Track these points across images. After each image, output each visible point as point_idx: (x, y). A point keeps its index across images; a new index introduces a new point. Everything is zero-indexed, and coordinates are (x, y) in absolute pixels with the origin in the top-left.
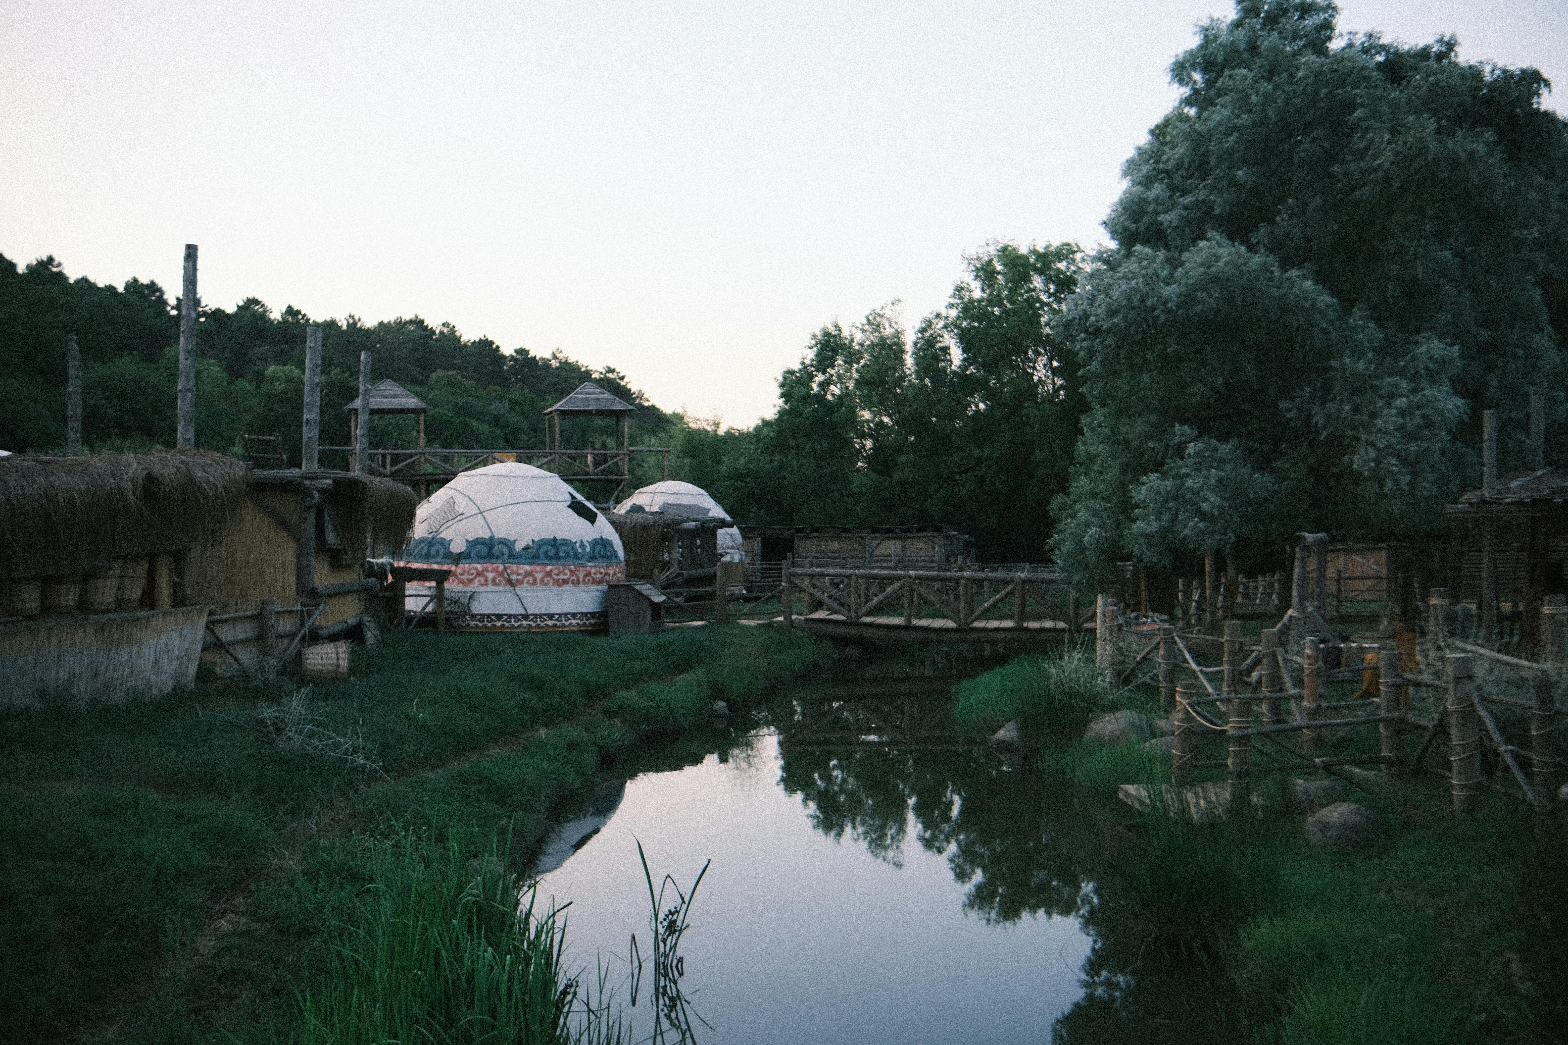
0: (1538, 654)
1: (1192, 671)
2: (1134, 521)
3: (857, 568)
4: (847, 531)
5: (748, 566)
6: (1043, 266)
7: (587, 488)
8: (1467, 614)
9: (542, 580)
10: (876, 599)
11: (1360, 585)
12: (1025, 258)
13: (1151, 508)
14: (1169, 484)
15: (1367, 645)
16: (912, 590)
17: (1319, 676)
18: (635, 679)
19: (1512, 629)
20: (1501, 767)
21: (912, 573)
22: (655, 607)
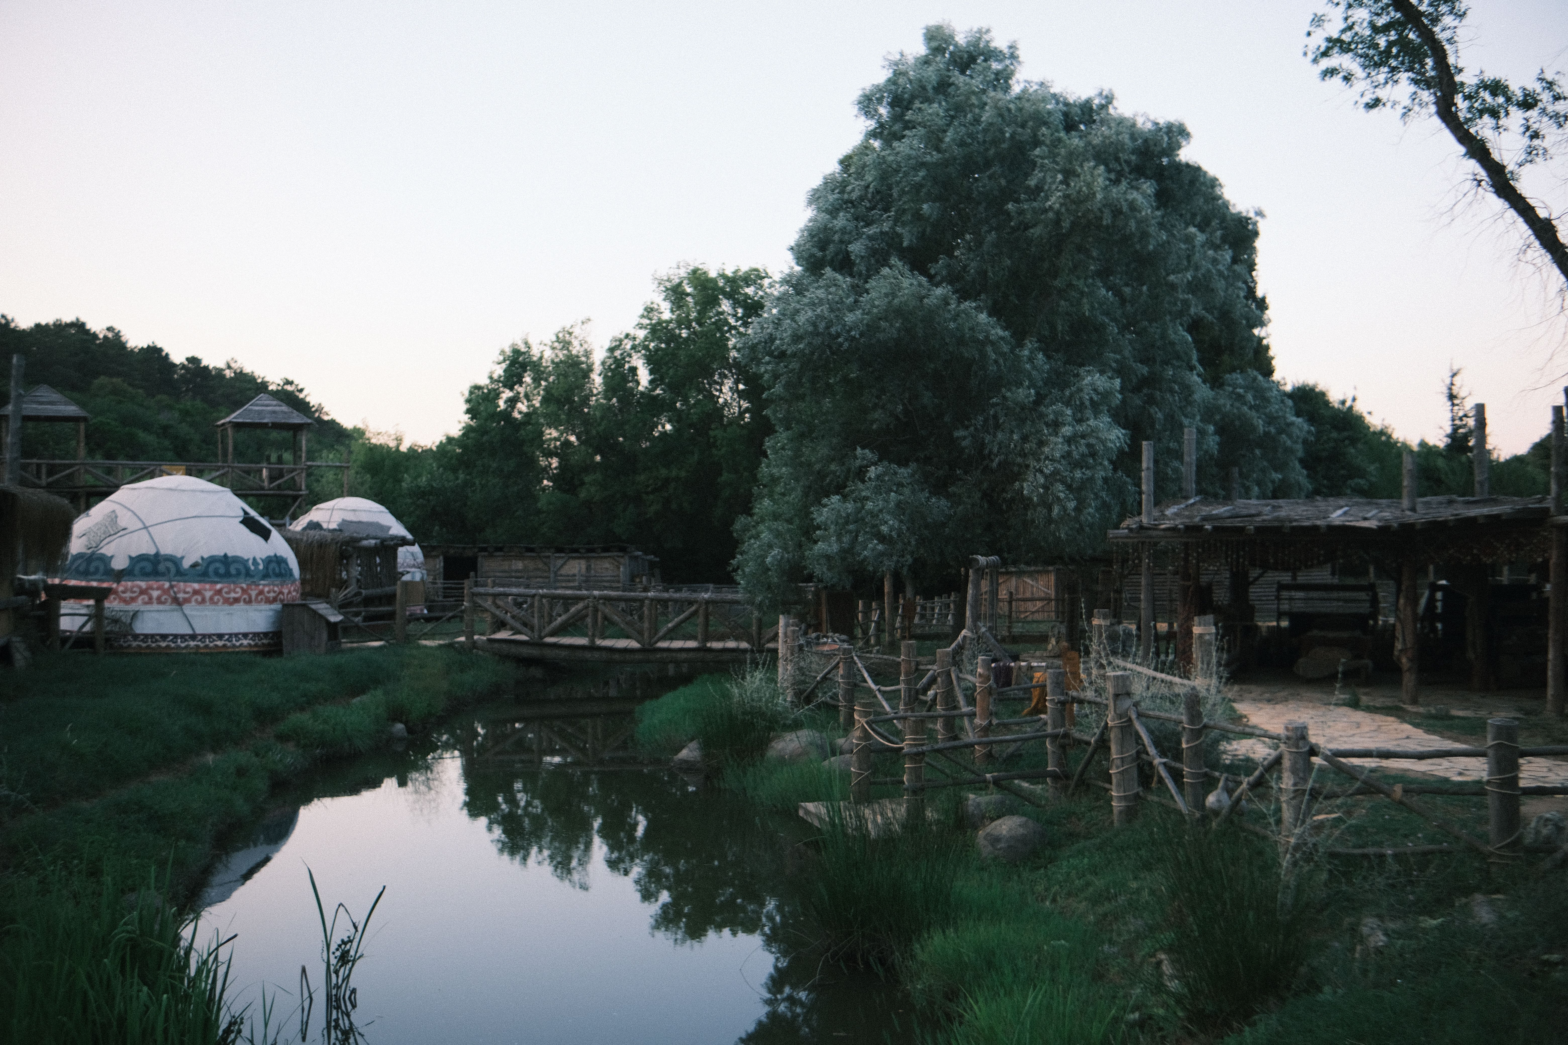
0: (1189, 672)
1: (870, 690)
2: (816, 542)
3: (542, 588)
4: (531, 550)
5: (430, 586)
6: (732, 290)
7: (262, 504)
8: (1128, 634)
9: (211, 599)
10: (559, 620)
11: (1031, 606)
12: (714, 281)
13: (831, 531)
14: (850, 506)
15: (1035, 664)
16: (596, 610)
17: (990, 694)
18: (309, 702)
19: (1167, 649)
20: (1155, 779)
21: (596, 593)
22: (333, 627)
